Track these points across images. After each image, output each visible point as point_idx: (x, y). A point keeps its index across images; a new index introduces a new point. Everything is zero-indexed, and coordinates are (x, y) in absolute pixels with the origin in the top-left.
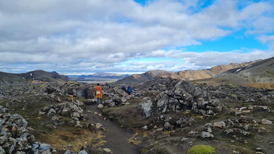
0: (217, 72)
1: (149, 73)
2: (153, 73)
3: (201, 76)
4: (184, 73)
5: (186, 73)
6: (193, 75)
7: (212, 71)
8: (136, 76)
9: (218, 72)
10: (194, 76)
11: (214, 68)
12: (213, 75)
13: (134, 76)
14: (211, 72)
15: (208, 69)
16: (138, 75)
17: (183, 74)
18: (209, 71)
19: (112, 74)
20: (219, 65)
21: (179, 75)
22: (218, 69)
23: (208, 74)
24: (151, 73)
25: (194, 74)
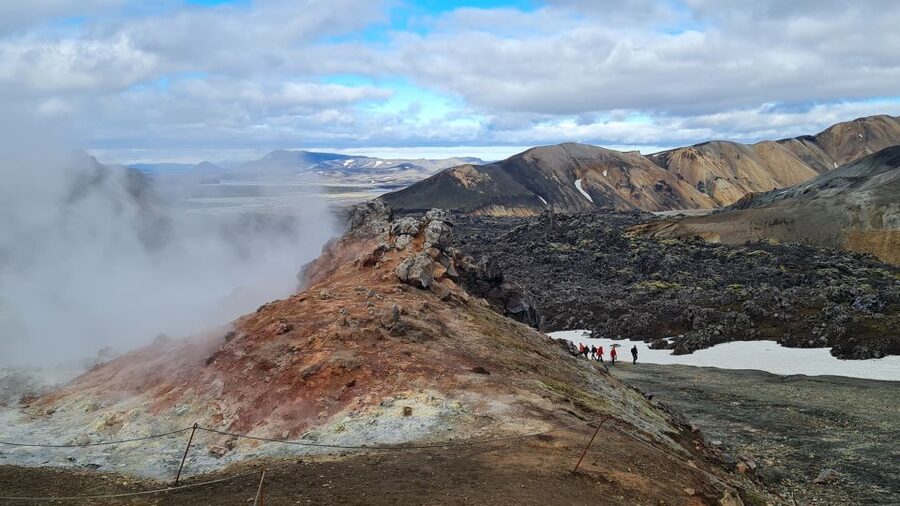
0: (849, 149)
1: (526, 157)
2: (544, 158)
3: (769, 168)
4: (693, 157)
5: (699, 158)
6: (733, 168)
7: (823, 148)
8: (468, 175)
9: (853, 153)
10: (740, 171)
11: (836, 132)
12: (829, 166)
13: (457, 175)
14: (822, 153)
15: (809, 138)
16: (475, 172)
17: (687, 162)
18: (810, 148)
19: (348, 157)
20: (860, 119)
21: (666, 167)
22: (854, 139)
23: (806, 159)
24: (537, 160)
25: (738, 163)
